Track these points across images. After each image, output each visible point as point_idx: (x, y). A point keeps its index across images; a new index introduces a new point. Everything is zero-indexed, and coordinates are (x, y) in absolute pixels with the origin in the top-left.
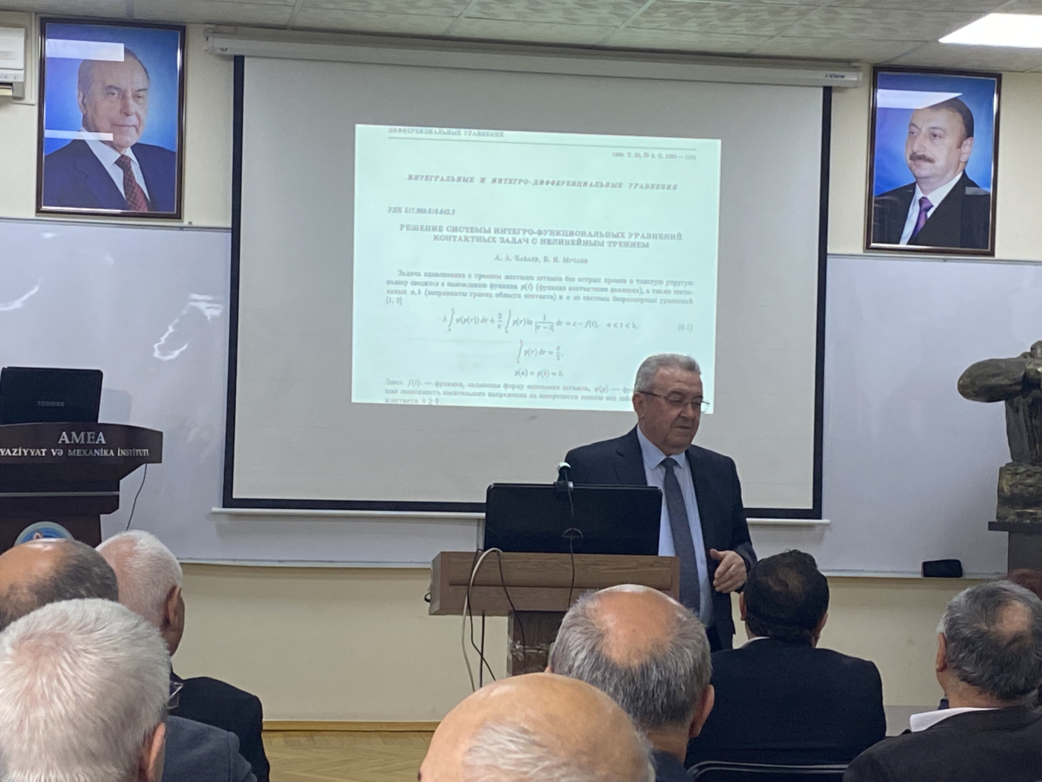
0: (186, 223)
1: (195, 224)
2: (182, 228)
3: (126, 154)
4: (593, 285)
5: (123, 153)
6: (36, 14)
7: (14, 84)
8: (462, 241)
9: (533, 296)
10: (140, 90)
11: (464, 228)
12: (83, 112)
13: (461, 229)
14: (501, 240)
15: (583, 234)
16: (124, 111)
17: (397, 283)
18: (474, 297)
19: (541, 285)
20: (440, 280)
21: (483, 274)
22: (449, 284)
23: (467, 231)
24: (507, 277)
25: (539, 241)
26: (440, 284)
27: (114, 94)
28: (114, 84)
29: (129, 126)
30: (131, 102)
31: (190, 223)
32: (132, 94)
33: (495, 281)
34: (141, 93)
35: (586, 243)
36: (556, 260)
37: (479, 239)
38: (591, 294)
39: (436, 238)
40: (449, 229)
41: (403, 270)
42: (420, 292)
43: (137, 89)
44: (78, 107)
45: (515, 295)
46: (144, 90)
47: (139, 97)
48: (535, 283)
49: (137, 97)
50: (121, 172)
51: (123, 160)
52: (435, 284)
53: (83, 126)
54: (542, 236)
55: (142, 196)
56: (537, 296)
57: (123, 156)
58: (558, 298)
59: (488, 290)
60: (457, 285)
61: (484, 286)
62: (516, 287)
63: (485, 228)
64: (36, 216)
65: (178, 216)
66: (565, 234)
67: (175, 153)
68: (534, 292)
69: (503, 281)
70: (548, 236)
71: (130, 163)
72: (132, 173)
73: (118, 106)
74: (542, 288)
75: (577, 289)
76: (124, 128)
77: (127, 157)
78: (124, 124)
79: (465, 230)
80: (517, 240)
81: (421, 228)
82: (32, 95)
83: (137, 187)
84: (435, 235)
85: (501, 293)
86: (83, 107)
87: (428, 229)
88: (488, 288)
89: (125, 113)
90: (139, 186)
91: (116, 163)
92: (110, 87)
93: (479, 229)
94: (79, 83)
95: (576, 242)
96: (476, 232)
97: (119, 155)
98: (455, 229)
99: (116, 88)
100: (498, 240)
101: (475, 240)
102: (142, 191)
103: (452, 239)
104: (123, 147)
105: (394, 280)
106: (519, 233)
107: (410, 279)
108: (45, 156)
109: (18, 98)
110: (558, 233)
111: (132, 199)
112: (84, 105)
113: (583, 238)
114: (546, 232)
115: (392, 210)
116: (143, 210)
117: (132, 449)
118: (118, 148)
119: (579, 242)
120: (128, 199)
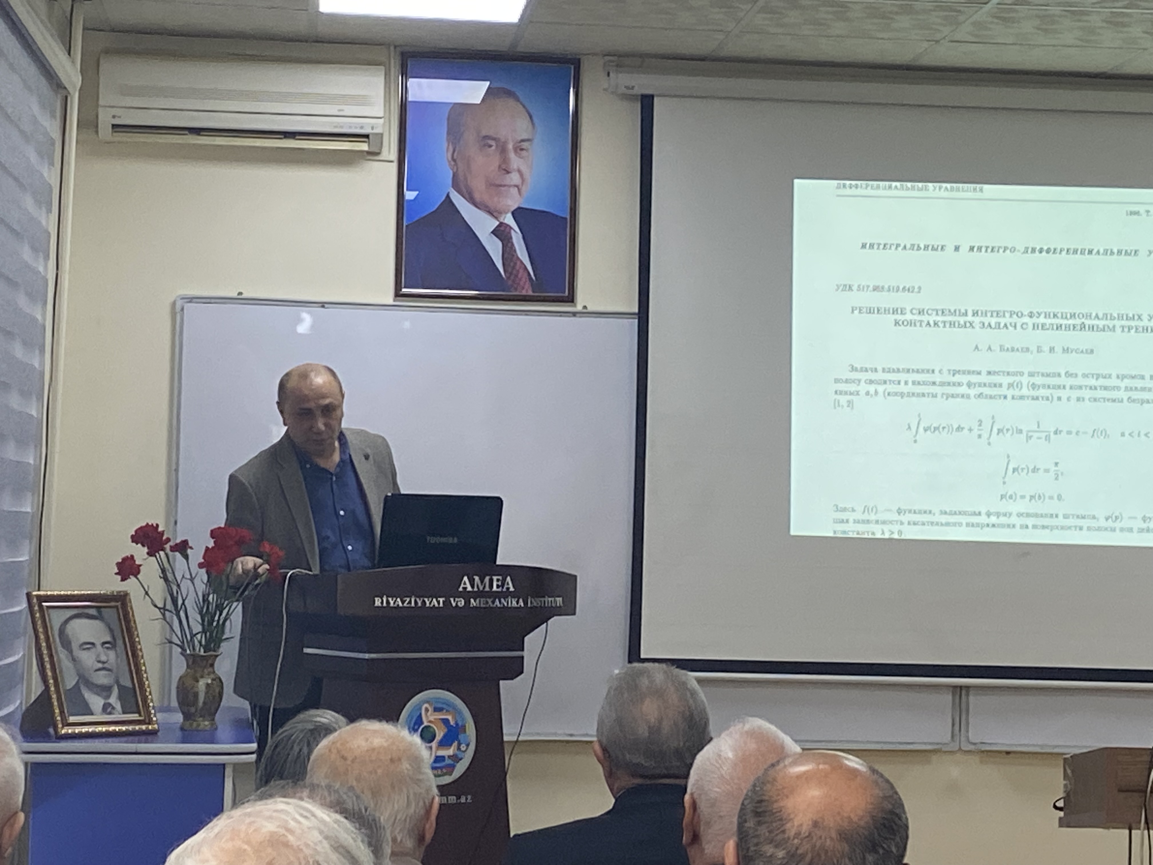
0: (579, 308)
1: (590, 308)
2: (574, 314)
3: (506, 221)
4: (1101, 382)
5: (502, 220)
6: (395, 47)
7: (371, 137)
8: (930, 326)
9: (1022, 398)
10: (523, 141)
11: (933, 310)
12: (452, 170)
13: (930, 312)
14: (981, 325)
15: (1089, 316)
16: (504, 167)
17: (847, 381)
18: (947, 399)
19: (1033, 384)
20: (903, 377)
21: (957, 369)
22: (914, 383)
23: (937, 314)
24: (989, 373)
25: (1031, 326)
26: (902, 383)
27: (490, 146)
28: (491, 133)
29: (510, 186)
30: (512, 155)
31: (585, 307)
32: (513, 145)
33: (974, 379)
34: (525, 145)
35: (1092, 328)
36: (1052, 350)
37: (952, 324)
38: (1100, 394)
39: (897, 323)
40: (914, 311)
41: (855, 366)
42: (876, 392)
43: (520, 138)
44: (447, 163)
45: (1000, 396)
46: (528, 140)
47: (522, 149)
48: (1025, 380)
49: (519, 149)
50: (500, 244)
51: (502, 228)
52: (896, 382)
53: (453, 187)
54: (1035, 320)
55: (526, 275)
56: (1028, 397)
57: (501, 224)
58: (1055, 398)
59: (963, 390)
60: (925, 383)
61: (960, 384)
62: (1001, 385)
63: (960, 311)
64: (394, 301)
65: (571, 299)
66: (1064, 316)
67: (566, 219)
68: (1025, 391)
69: (983, 378)
70: (1042, 320)
71: (510, 233)
72: (513, 245)
73: (496, 161)
74: (1034, 386)
75: (1080, 387)
76: (503, 188)
77: (508, 225)
78: (503, 183)
79: (935, 313)
80: (1002, 325)
81: (878, 310)
82: (390, 151)
83: (518, 263)
84: (895, 320)
85: (981, 394)
86: (453, 163)
87: (887, 311)
88: (965, 387)
89: (505, 170)
90: (522, 262)
91: (493, 232)
92: (486, 137)
93: (952, 311)
94: (448, 133)
95: (1079, 327)
96: (949, 315)
97: (498, 223)
98: (921, 312)
99: (494, 139)
100: (977, 326)
101: (948, 325)
102: (526, 268)
103: (918, 324)
104: (500, 213)
105: (844, 378)
106: (1004, 316)
107: (863, 376)
108: (407, 226)
109: (373, 154)
110: (1055, 316)
111: (512, 277)
112: (454, 160)
113: (1088, 322)
114: (1039, 314)
115: (841, 288)
116: (527, 291)
117: (544, 597)
118: (495, 214)
119: (1083, 327)
120: (508, 278)
